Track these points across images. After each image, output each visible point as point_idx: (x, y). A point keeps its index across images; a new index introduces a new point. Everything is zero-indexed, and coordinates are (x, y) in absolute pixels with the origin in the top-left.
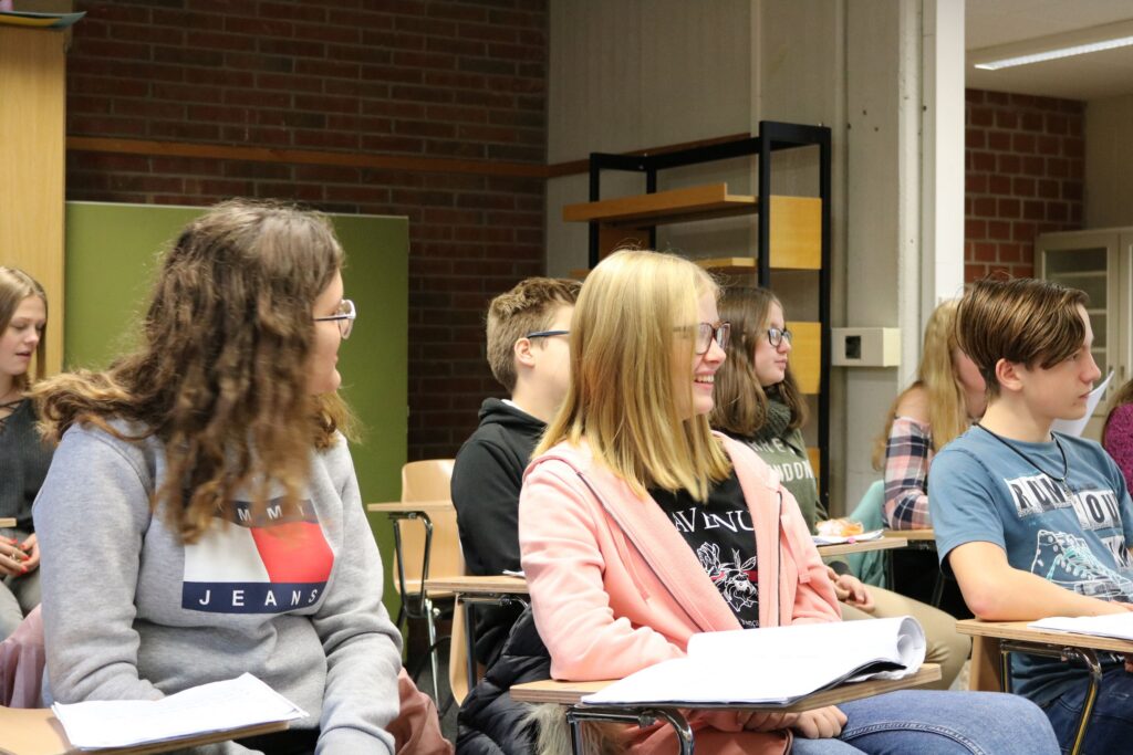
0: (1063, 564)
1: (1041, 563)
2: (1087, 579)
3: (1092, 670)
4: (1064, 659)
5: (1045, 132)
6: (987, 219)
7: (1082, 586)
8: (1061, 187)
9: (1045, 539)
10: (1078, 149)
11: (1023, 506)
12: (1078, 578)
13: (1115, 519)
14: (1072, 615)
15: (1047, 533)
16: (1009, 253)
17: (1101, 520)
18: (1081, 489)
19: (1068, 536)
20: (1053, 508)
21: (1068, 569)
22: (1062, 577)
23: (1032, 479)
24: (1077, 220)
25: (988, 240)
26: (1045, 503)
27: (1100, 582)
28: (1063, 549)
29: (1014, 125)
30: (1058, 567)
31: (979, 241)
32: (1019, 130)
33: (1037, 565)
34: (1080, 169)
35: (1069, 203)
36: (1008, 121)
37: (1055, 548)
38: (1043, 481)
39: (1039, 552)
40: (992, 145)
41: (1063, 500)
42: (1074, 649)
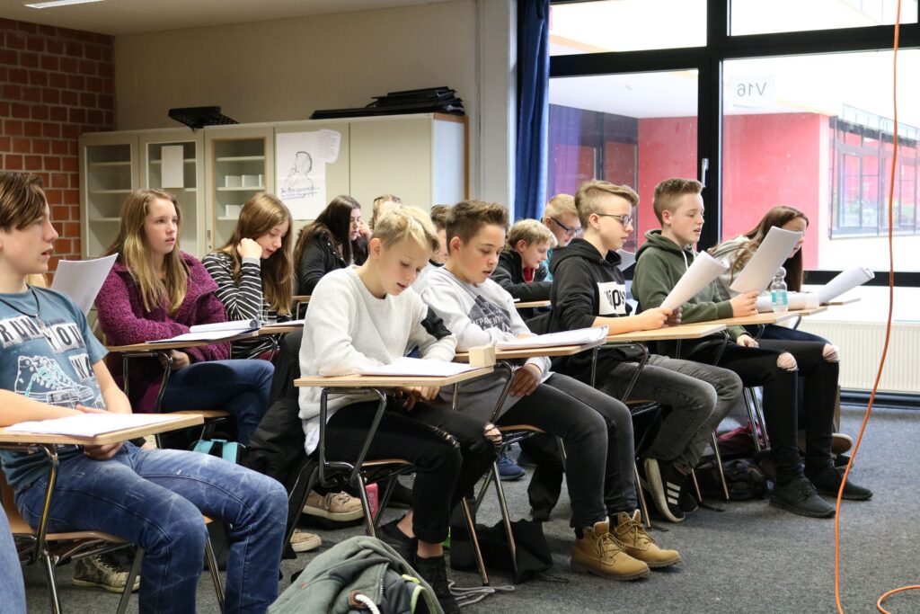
0: (38, 380)
1: (21, 381)
2: (55, 390)
3: (51, 458)
4: (30, 452)
5: (84, 58)
6: (42, 122)
7: (52, 395)
8: (97, 98)
9: (23, 363)
10: (109, 71)
11: (7, 340)
12: (49, 390)
13: (80, 342)
14: (39, 419)
15: (25, 358)
16: (59, 148)
17: (70, 343)
18: (52, 324)
19: (42, 358)
20: (30, 339)
21: (42, 384)
22: (37, 388)
23: (13, 320)
24: (110, 124)
25: (43, 138)
26: (24, 336)
27: (65, 391)
28: (37, 369)
29: (60, 52)
30: (35, 383)
31: (37, 138)
32: (64, 55)
33: (19, 382)
34: (110, 86)
35: (104, 111)
36: (55, 48)
37: (32, 369)
38: (22, 320)
39: (19, 373)
40: (44, 66)
41: (38, 333)
42: (38, 445)
